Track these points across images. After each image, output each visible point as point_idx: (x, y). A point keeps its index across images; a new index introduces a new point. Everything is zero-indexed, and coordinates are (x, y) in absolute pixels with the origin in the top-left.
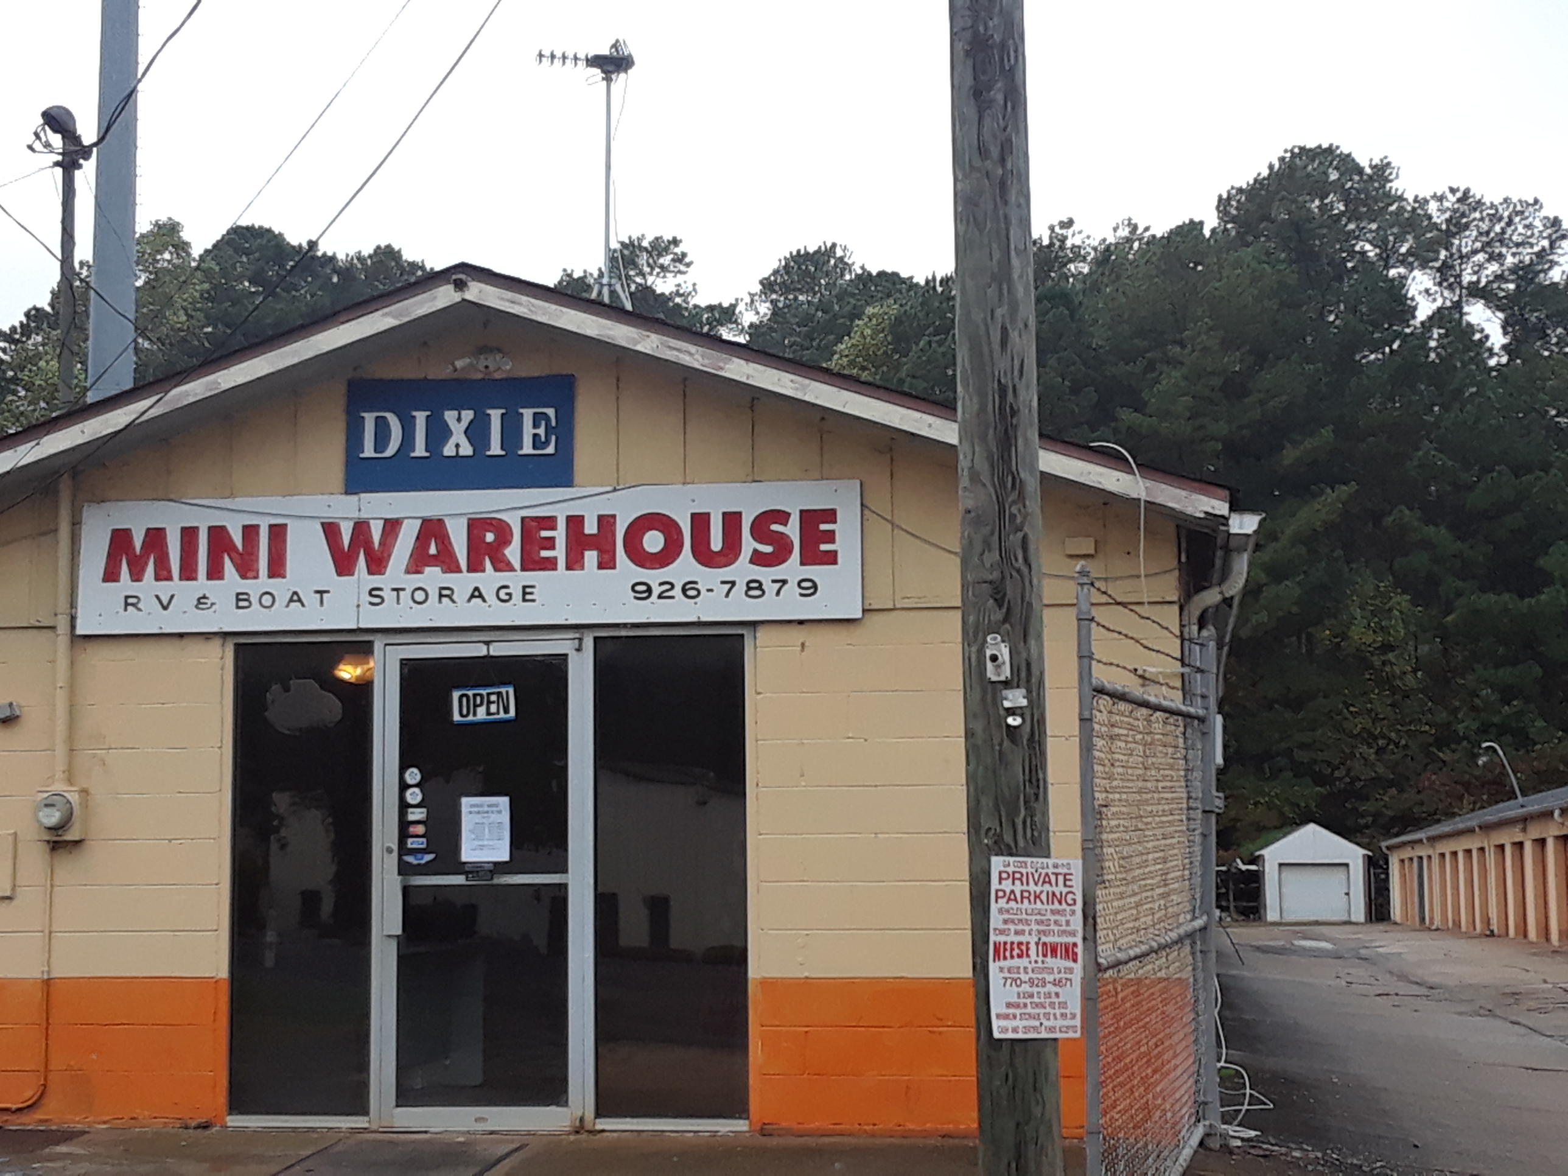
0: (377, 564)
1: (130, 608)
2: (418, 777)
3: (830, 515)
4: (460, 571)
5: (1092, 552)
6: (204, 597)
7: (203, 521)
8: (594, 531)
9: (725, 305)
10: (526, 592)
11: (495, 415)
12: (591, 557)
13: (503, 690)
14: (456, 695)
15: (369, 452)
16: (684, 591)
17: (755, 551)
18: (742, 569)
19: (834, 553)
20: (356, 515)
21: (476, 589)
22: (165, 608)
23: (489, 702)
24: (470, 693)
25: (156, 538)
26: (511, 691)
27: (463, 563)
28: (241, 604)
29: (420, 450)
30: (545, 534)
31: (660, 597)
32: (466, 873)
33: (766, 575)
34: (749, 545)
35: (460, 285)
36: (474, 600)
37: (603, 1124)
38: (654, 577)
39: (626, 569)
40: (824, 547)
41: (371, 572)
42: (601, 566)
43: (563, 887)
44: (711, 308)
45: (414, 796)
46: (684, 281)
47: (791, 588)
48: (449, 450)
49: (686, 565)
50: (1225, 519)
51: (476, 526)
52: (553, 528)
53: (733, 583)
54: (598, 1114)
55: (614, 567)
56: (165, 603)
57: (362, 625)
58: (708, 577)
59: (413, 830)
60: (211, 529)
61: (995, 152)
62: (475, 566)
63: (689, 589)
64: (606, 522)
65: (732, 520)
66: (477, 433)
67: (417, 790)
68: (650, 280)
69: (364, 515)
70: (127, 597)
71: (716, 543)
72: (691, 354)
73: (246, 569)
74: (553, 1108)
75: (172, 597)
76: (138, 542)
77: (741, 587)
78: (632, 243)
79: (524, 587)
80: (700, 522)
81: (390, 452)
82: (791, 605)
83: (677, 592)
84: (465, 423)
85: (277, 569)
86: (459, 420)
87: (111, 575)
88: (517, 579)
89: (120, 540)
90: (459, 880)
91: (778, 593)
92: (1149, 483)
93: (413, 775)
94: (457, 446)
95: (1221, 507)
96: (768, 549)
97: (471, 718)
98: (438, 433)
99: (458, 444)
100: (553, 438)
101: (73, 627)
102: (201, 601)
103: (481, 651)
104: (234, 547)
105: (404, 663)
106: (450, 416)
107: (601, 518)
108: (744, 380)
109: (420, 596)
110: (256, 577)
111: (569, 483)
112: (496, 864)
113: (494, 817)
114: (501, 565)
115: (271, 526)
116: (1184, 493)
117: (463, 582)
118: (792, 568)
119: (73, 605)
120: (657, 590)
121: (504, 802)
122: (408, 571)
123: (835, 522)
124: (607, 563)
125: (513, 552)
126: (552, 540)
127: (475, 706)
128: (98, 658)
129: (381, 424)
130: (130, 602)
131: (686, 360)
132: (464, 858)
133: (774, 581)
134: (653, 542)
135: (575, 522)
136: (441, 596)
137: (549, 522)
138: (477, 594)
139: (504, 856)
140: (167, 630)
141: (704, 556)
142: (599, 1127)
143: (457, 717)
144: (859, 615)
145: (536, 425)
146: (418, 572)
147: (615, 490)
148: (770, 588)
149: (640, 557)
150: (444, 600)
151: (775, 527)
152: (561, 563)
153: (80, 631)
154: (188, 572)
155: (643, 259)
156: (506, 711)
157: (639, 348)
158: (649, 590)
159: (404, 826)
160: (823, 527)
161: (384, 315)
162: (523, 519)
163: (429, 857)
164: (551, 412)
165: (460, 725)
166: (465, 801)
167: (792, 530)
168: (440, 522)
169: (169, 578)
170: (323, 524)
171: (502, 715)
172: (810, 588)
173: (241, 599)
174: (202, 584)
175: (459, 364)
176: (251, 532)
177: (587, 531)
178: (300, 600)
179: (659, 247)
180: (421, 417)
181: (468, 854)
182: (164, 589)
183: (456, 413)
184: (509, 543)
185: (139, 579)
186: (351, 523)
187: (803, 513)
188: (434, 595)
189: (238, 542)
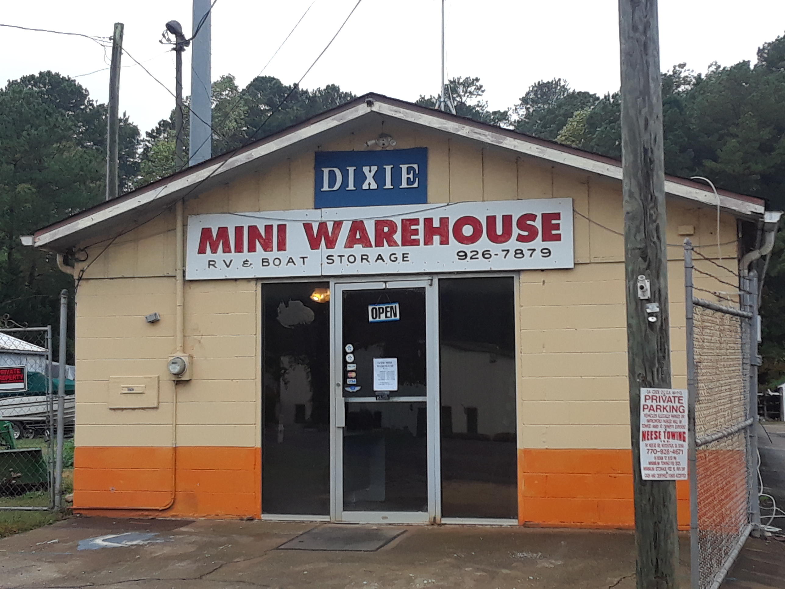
0: (331, 244)
1: (211, 267)
2: (352, 349)
3: (557, 216)
4: (371, 246)
5: (692, 233)
6: (247, 261)
7: (246, 224)
8: (438, 226)
9: (502, 111)
10: (404, 256)
11: (388, 168)
12: (436, 238)
13: (394, 305)
14: (370, 308)
15: (326, 188)
16: (483, 255)
17: (519, 235)
18: (513, 244)
19: (559, 235)
20: (320, 219)
21: (380, 255)
22: (228, 266)
23: (387, 312)
24: (377, 307)
25: (223, 232)
26: (397, 305)
27: (373, 243)
28: (265, 264)
29: (351, 187)
30: (413, 227)
31: (471, 258)
32: (376, 396)
33: (524, 246)
34: (516, 231)
35: (370, 104)
36: (379, 261)
37: (445, 521)
38: (468, 248)
39: (454, 244)
40: (554, 232)
41: (327, 248)
42: (442, 243)
43: (424, 403)
44: (495, 113)
45: (350, 358)
46: (482, 99)
47: (538, 253)
48: (365, 186)
49: (484, 242)
50: (762, 215)
51: (379, 224)
52: (417, 224)
53: (508, 251)
54: (443, 516)
55: (448, 243)
56: (228, 264)
57: (324, 274)
58: (495, 248)
59: (350, 375)
60: (249, 227)
61: (641, 28)
62: (379, 244)
63: (486, 254)
64: (444, 221)
65: (507, 219)
66: (379, 177)
67: (352, 355)
68: (464, 99)
69: (324, 219)
70: (210, 261)
71: (499, 231)
72: (485, 136)
73: (267, 247)
74: (420, 513)
75: (231, 261)
76: (214, 234)
77: (512, 253)
78: (455, 81)
79: (403, 254)
80: (491, 220)
81: (336, 187)
82: (538, 261)
83: (480, 255)
84: (373, 173)
85: (282, 246)
86: (370, 171)
87: (202, 251)
88: (400, 250)
89: (206, 233)
90: (373, 400)
91: (531, 256)
92: (722, 197)
93: (350, 348)
94: (369, 184)
95: (760, 209)
96: (525, 233)
97: (378, 319)
98: (360, 178)
99: (370, 183)
100: (417, 179)
101: (184, 276)
102: (245, 263)
103: (382, 286)
104: (261, 236)
105: (344, 292)
106: (366, 169)
107: (441, 219)
108: (512, 148)
109: (351, 259)
110: (272, 251)
111: (425, 202)
112: (391, 392)
113: (390, 369)
114: (392, 243)
115: (279, 226)
116: (740, 202)
117: (373, 252)
118: (538, 243)
119: (184, 265)
120: (469, 255)
121: (394, 361)
122: (346, 247)
123: (559, 219)
124: (444, 241)
125: (398, 237)
126: (417, 230)
127: (380, 313)
128: (197, 291)
129: (332, 175)
130: (211, 263)
131: (483, 139)
132: (375, 389)
133: (529, 250)
134: (468, 230)
135: (428, 221)
136: (362, 259)
137: (416, 222)
138: (380, 258)
139: (396, 388)
140: (229, 277)
141: (493, 238)
142: (443, 522)
143: (371, 319)
144: (572, 266)
145: (408, 173)
146: (352, 247)
147: (448, 205)
148: (527, 253)
149: (461, 239)
150: (364, 261)
151: (529, 222)
152: (422, 242)
153: (187, 278)
154: (239, 249)
155: (461, 90)
156: (395, 316)
157: (459, 133)
158: (466, 255)
159: (345, 373)
160: (554, 222)
161: (333, 120)
162: (402, 220)
163: (358, 388)
164: (416, 166)
165: (372, 323)
166: (376, 361)
167: (538, 224)
168: (362, 222)
169: (230, 251)
170: (304, 224)
171: (393, 318)
172: (547, 253)
173: (265, 262)
174: (246, 254)
175: (369, 143)
176: (269, 228)
177: (434, 226)
178: (293, 262)
179: (468, 83)
180: (351, 170)
181: (377, 387)
182: (227, 257)
183: (368, 168)
184: (396, 232)
185: (215, 252)
186: (317, 224)
187: (543, 215)
188: (359, 258)
189: (263, 233)
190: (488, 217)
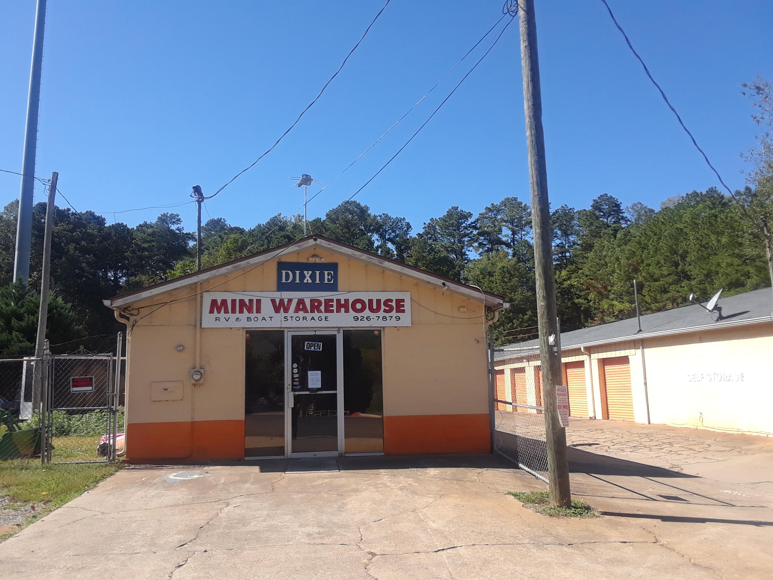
0: (286, 310)
1: (217, 321)
2: (297, 366)
5: (466, 311)
6: (238, 318)
7: (238, 297)
8: (344, 303)
10: (326, 318)
11: (318, 273)
12: (343, 310)
13: (319, 343)
14: (306, 344)
15: (284, 281)
17: (385, 309)
18: (381, 314)
19: (404, 310)
20: (280, 297)
21: (313, 317)
22: (227, 321)
23: (315, 346)
24: (310, 343)
25: (224, 302)
26: (321, 344)
27: (309, 311)
29: (298, 281)
30: (331, 303)
31: (361, 320)
32: (310, 391)
33: (387, 315)
34: (383, 307)
35: (315, 240)
36: (312, 320)
38: (359, 315)
39: (352, 313)
40: (402, 308)
41: (284, 312)
42: (345, 312)
43: (336, 394)
45: (295, 371)
47: (394, 319)
48: (305, 281)
49: (367, 312)
50: (502, 304)
53: (379, 317)
54: (345, 452)
55: (349, 312)
56: (227, 319)
57: (282, 326)
58: (373, 315)
59: (295, 380)
60: (240, 300)
62: (312, 311)
63: (368, 318)
64: (347, 301)
65: (379, 301)
66: (313, 277)
67: (296, 369)
69: (282, 297)
71: (375, 307)
72: (375, 260)
73: (250, 311)
74: (333, 451)
75: (229, 318)
76: (219, 303)
77: (381, 318)
81: (289, 281)
82: (393, 323)
83: (365, 319)
84: (309, 274)
85: (258, 311)
87: (211, 312)
88: (323, 315)
89: (214, 303)
90: (308, 393)
91: (390, 320)
93: (295, 365)
94: (308, 280)
96: (388, 309)
97: (310, 350)
98: (302, 277)
99: (308, 279)
100: (333, 279)
101: (201, 325)
102: (237, 319)
103: (313, 333)
104: (247, 305)
105: (293, 336)
106: (305, 272)
107: (345, 300)
109: (298, 319)
111: (337, 291)
112: (317, 388)
113: (317, 377)
114: (319, 311)
115: (257, 300)
116: (493, 299)
117: (309, 315)
118: (394, 313)
119: (201, 320)
120: (360, 318)
121: (320, 372)
122: (294, 312)
123: (404, 302)
124: (347, 311)
125: (322, 308)
126: (333, 305)
127: (311, 346)
128: (207, 334)
129: (287, 275)
130: (217, 319)
132: (309, 387)
134: (359, 306)
135: (338, 301)
136: (303, 319)
137: (332, 301)
139: (320, 387)
140: (228, 327)
141: (372, 310)
142: (346, 455)
143: (306, 349)
144: (410, 325)
145: (328, 276)
146: (298, 313)
147: (349, 293)
148: (388, 318)
149: (355, 310)
151: (389, 303)
152: (335, 311)
153: (204, 326)
154: (234, 311)
156: (319, 349)
158: (358, 318)
159: (293, 378)
160: (401, 303)
161: (295, 246)
162: (325, 299)
163: (300, 387)
164: (332, 272)
165: (307, 351)
166: (309, 372)
167: (394, 304)
168: (303, 300)
169: (228, 313)
170: (271, 299)
172: (398, 319)
173: (249, 319)
174: (238, 315)
175: (309, 259)
177: (342, 303)
178: (265, 319)
180: (298, 272)
181: (310, 386)
182: (227, 316)
183: (307, 272)
184: (321, 305)
185: (219, 313)
186: (279, 299)
187: (396, 300)
188: (301, 319)
189: (248, 304)
190: (369, 300)
